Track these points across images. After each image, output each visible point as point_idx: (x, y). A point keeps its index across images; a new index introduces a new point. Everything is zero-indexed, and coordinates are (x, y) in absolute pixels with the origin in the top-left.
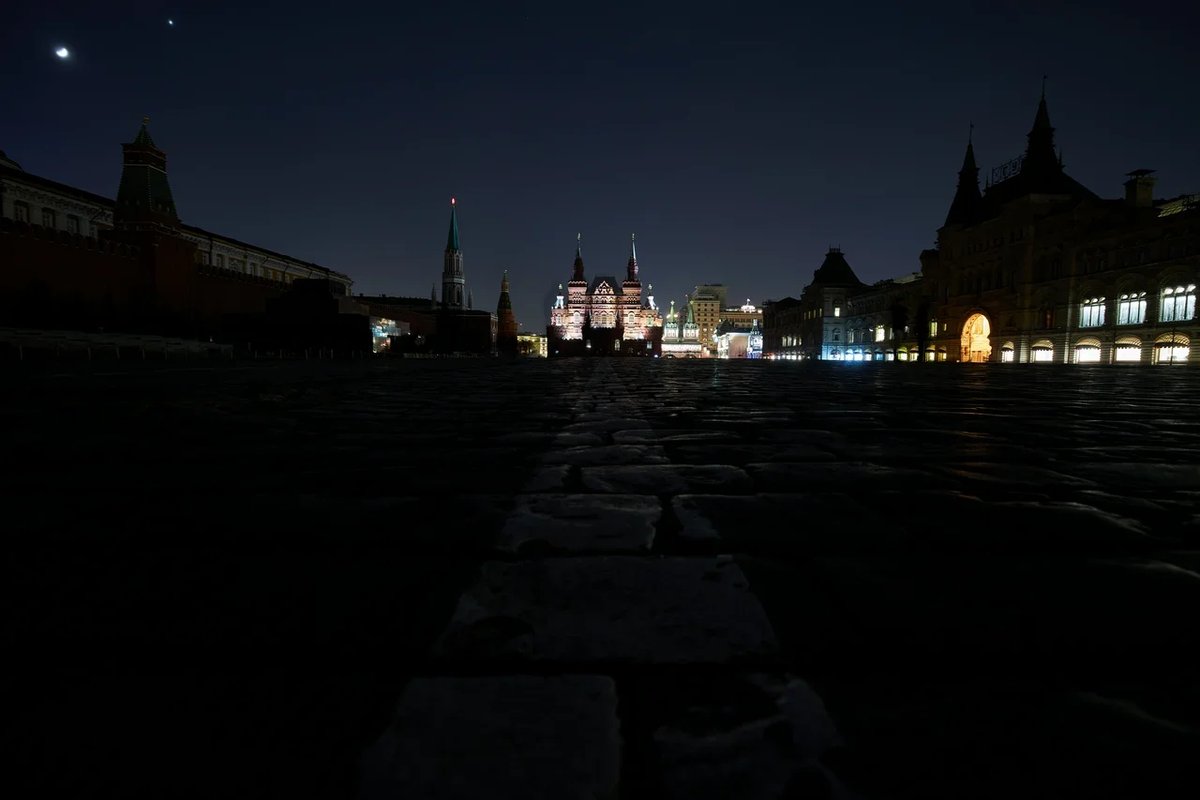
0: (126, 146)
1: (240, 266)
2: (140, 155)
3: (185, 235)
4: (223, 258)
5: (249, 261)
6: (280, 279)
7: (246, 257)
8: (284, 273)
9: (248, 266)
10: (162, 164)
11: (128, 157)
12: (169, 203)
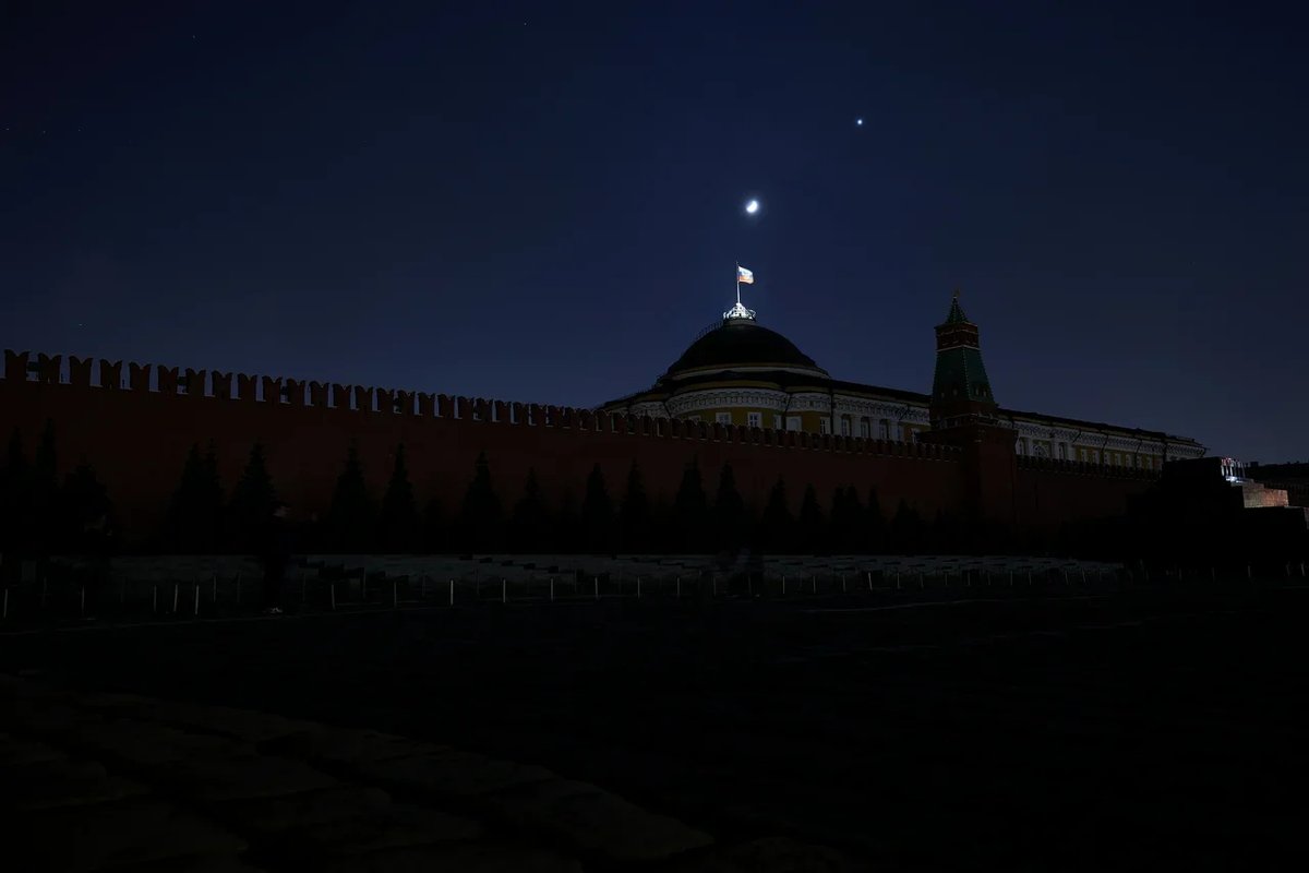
0: (938, 329)
1: (1046, 448)
2: (955, 335)
3: (1004, 423)
4: (1031, 442)
5: (1058, 440)
6: (1130, 463)
7: (1052, 436)
8: (1135, 454)
9: (1057, 448)
10: (974, 339)
11: (941, 341)
12: (984, 386)
